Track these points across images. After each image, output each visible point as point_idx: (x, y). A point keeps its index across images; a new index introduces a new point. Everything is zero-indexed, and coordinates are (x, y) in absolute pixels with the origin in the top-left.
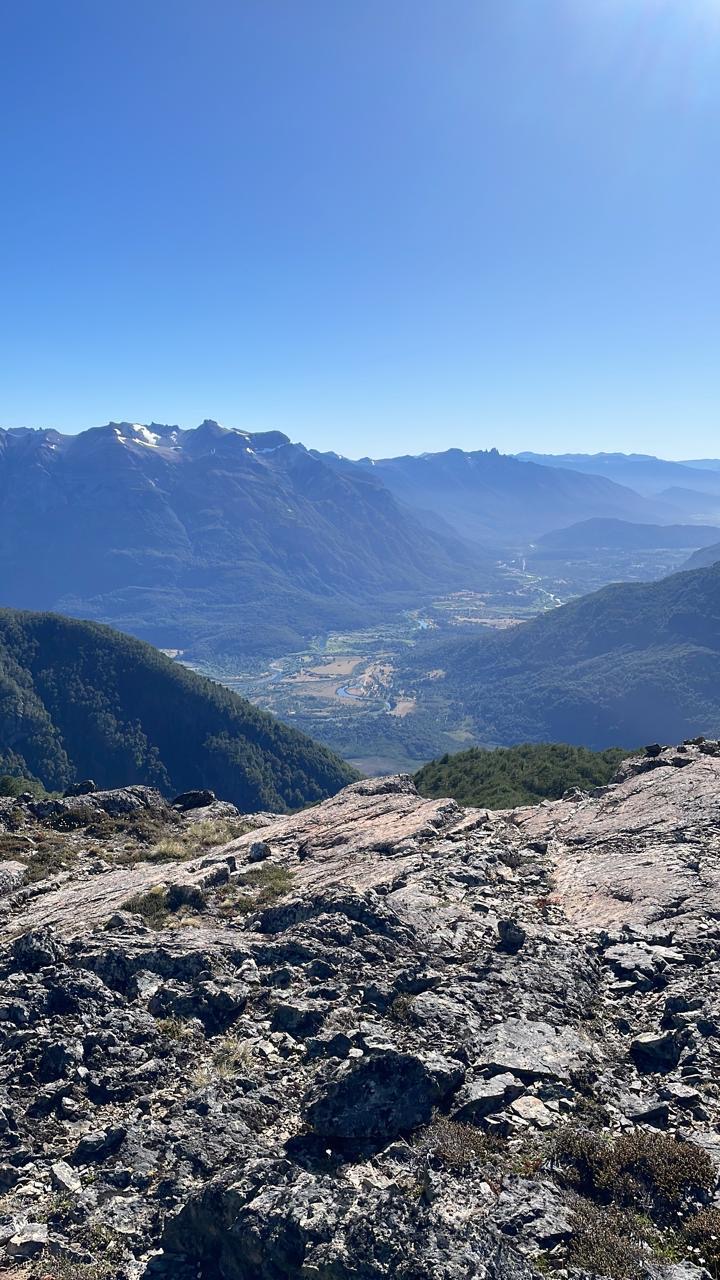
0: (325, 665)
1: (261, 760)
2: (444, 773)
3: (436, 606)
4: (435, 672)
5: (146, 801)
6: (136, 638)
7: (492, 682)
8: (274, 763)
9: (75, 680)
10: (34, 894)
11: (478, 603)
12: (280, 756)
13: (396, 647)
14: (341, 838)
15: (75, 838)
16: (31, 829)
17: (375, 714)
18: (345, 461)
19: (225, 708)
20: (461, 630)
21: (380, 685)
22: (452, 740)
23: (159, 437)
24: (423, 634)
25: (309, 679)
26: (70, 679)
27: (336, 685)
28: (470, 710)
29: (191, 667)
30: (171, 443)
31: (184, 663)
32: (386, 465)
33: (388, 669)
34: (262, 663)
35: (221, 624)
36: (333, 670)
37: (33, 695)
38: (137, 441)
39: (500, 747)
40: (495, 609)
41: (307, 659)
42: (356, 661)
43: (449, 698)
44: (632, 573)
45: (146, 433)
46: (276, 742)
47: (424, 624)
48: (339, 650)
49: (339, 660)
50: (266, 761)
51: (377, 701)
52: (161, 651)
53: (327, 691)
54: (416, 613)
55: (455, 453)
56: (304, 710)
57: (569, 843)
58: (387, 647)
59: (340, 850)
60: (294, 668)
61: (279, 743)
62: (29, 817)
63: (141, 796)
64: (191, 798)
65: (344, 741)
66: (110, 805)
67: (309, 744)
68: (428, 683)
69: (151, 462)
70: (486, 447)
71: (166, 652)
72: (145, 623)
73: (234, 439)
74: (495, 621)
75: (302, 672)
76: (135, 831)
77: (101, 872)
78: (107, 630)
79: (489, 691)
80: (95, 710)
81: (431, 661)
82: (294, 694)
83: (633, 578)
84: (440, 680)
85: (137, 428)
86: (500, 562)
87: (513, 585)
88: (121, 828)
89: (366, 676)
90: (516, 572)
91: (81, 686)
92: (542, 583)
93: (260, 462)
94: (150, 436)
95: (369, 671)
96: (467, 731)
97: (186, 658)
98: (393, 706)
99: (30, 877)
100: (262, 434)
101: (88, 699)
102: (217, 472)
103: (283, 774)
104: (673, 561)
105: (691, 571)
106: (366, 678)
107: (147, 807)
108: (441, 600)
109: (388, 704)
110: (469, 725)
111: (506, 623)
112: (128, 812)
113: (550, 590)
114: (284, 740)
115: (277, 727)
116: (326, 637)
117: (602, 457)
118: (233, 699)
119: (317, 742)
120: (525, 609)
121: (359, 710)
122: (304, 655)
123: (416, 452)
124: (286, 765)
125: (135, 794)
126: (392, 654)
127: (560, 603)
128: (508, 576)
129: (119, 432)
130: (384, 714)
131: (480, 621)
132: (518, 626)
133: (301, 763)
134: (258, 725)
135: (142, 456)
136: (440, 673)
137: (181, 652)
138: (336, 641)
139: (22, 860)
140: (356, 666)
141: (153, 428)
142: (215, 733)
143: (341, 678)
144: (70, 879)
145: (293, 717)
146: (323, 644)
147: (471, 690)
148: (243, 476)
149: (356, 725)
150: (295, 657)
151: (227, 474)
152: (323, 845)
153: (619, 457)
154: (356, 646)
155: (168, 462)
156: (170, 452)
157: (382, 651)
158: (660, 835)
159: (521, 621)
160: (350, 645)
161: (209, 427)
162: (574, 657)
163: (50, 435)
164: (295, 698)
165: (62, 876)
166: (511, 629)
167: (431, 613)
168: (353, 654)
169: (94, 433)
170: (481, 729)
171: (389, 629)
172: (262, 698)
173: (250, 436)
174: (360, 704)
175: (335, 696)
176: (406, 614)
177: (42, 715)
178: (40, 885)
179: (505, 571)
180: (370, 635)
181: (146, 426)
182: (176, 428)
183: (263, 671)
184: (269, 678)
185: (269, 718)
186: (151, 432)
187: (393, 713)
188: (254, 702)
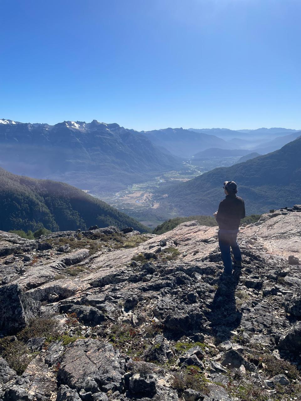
0: (132, 194)
1: (114, 222)
2: (170, 225)
3: (165, 175)
4: (165, 195)
5: (116, 231)
6: (75, 187)
7: (182, 198)
8: (118, 223)
9: (57, 200)
10: (94, 258)
11: (177, 174)
12: (120, 221)
13: (154, 188)
14: (188, 239)
15: (98, 241)
16: (84, 240)
17: (147, 208)
18: (136, 132)
19: (103, 207)
20: (172, 182)
21: (149, 199)
22: (170, 215)
23: (80, 126)
24: (161, 184)
25: (127, 198)
26: (55, 200)
27: (136, 200)
28: (176, 206)
29: (92, 195)
30: (83, 127)
31: (90, 194)
32: (149, 133)
33: (151, 194)
34: (113, 194)
35: (100, 182)
36: (134, 195)
37: (44, 205)
38: (73, 127)
39: (186, 217)
40: (182, 176)
41: (127, 192)
42: (141, 192)
43: (169, 203)
44: (223, 164)
45: (75, 124)
46: (118, 217)
47: (161, 181)
48: (136, 189)
49: (137, 192)
50: (116, 223)
51: (148, 204)
52: (83, 190)
53: (133, 202)
54: (159, 178)
55: (170, 129)
56: (126, 208)
57: (263, 237)
58: (151, 188)
59: (190, 242)
60: (123, 195)
61: (119, 217)
62: (83, 236)
63: (114, 229)
64: (127, 230)
65: (138, 216)
66: (105, 232)
67: (128, 217)
68: (163, 198)
69: (77, 133)
70: (179, 127)
71: (84, 191)
72: (77, 182)
73: (102, 126)
74: (183, 179)
75: (126, 196)
76: (115, 239)
77: (111, 251)
78: (66, 185)
79: (181, 200)
80: (64, 209)
81: (163, 192)
82: (123, 203)
83: (223, 166)
84: (166, 197)
85: (73, 123)
86: (183, 162)
87: (188, 169)
88: (111, 239)
89: (145, 196)
90: (188, 165)
91: (59, 201)
92: (196, 168)
93: (111, 132)
94: (77, 126)
95: (145, 195)
96: (175, 212)
97: (90, 192)
98: (153, 206)
99: (91, 253)
100: (111, 124)
101: (61, 206)
102: (98, 136)
103: (121, 226)
104: (234, 160)
105: (240, 163)
106: (145, 197)
107: (116, 232)
108: (166, 174)
109: (151, 205)
110: (175, 211)
111: (186, 180)
112: (111, 234)
113: (198, 170)
114: (121, 216)
115: (119, 213)
116: (132, 185)
117: (213, 129)
118: (105, 205)
119: (131, 217)
120: (191, 176)
121: (143, 207)
122: (126, 191)
123: (158, 129)
124: (122, 224)
125: (112, 229)
126: (152, 190)
127: (202, 174)
128: (186, 166)
129: (67, 124)
130: (150, 208)
131: (178, 179)
132: (189, 181)
133: (126, 223)
134: (113, 212)
135: (75, 131)
136: (167, 195)
137: (89, 191)
138: (135, 186)
139: (87, 248)
140: (141, 194)
141: (77, 123)
142: (101, 215)
143: (137, 197)
144: (102, 253)
145: (123, 210)
146: (131, 188)
147: (176, 200)
148: (105, 137)
149: (142, 211)
150: (123, 192)
151: (101, 136)
152: (182, 240)
153: (218, 129)
154: (141, 188)
155: (82, 133)
156: (83, 130)
157: (149, 189)
158: (293, 234)
159: (190, 179)
160: (139, 188)
161: (94, 122)
162: (206, 189)
163: (46, 125)
164: (124, 204)
165: (100, 253)
166: (187, 182)
167: (163, 177)
168: (140, 190)
169: (59, 125)
170: (179, 212)
171: (151, 183)
172: (114, 204)
173: (107, 125)
174: (143, 205)
175: (135, 203)
176: (156, 178)
177: (47, 211)
178: (95, 255)
179: (185, 165)
180: (146, 184)
181: (75, 122)
182: (84, 122)
183: (114, 196)
184: (115, 198)
185: (116, 210)
186: (77, 124)
187: (153, 208)
188: (111, 205)
